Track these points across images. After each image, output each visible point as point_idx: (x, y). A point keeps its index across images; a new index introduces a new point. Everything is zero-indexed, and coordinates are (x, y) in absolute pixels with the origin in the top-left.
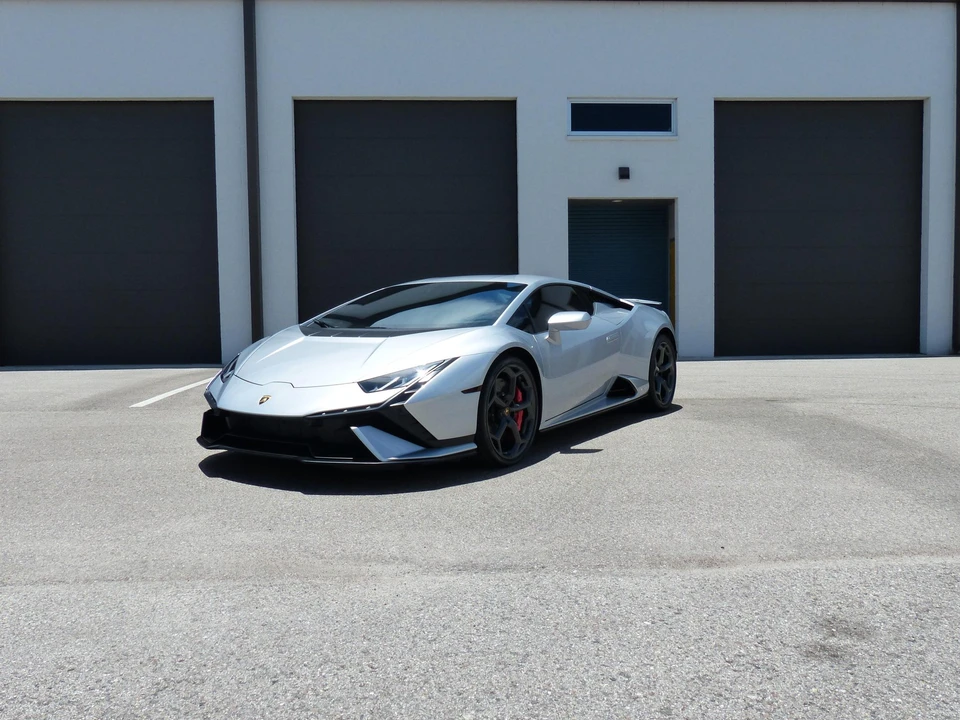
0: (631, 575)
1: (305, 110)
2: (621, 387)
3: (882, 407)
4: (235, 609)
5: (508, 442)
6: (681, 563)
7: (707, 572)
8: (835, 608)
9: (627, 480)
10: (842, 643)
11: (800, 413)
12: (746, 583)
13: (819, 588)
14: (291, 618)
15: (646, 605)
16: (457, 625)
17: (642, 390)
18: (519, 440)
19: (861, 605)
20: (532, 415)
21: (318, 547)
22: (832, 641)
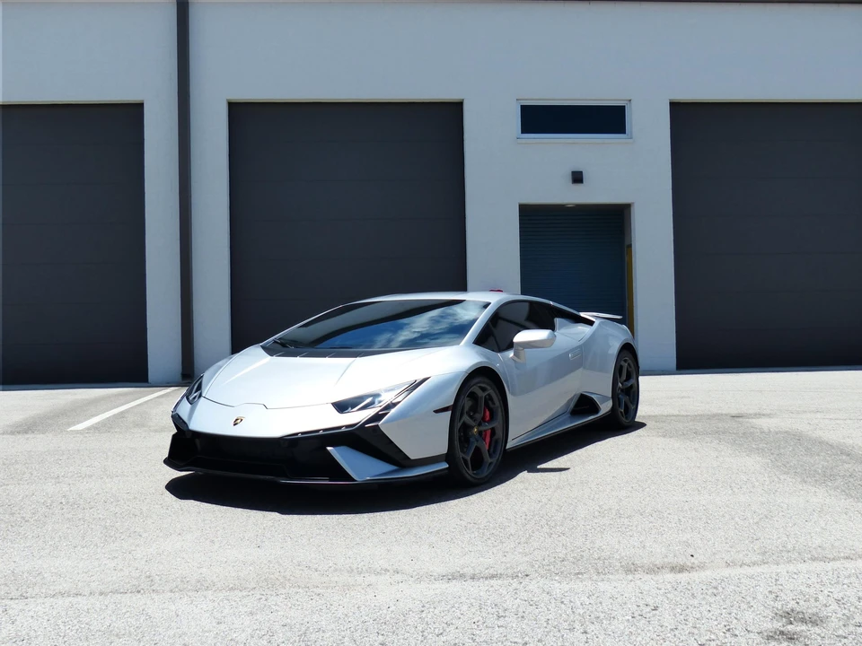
0: (609, 580)
1: (239, 112)
2: (584, 404)
3: (849, 422)
4: (252, 613)
5: (477, 461)
6: (654, 570)
7: (679, 576)
8: (794, 602)
9: (597, 496)
10: (798, 629)
11: (766, 430)
12: (714, 584)
13: (780, 587)
14: (306, 620)
15: (625, 603)
16: (458, 623)
17: (605, 407)
18: (488, 459)
19: (816, 600)
20: (499, 433)
21: (310, 561)
22: (790, 628)
